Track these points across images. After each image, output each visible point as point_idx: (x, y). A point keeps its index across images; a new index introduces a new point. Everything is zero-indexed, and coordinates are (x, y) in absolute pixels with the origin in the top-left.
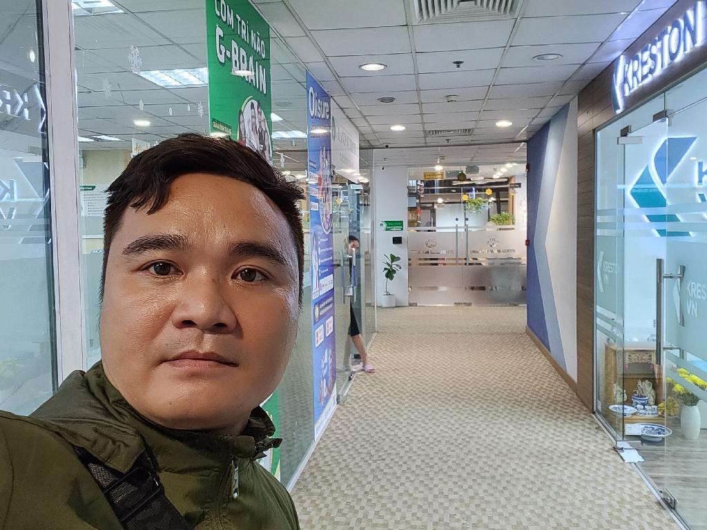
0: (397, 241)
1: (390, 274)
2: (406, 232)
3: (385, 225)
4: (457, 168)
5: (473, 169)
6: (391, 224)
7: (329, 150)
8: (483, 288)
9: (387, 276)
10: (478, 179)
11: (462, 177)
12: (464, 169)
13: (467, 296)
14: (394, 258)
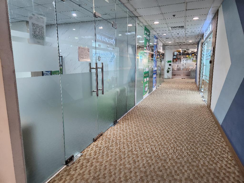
0: (170, 65)
1: (168, 72)
2: (172, 63)
3: (167, 62)
4: (184, 49)
5: (188, 50)
6: (169, 62)
7: (157, 47)
8: (189, 75)
9: (167, 72)
10: (190, 52)
11: (185, 51)
12: (186, 49)
13: (185, 77)
14: (169, 68)
